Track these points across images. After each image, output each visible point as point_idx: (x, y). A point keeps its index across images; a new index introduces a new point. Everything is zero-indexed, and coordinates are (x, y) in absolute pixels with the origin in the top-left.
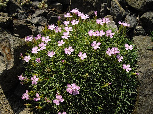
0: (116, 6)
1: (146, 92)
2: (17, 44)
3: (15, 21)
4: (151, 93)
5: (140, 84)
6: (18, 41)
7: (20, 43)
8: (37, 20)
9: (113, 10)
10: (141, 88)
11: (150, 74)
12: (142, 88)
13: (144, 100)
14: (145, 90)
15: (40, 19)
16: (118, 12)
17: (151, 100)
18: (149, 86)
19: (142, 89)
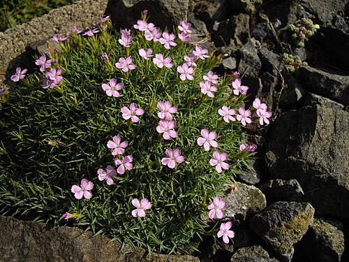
0: (291, 213)
1: (30, 239)
2: (172, 7)
3: (244, 18)
4: (26, 252)
5: (48, 228)
6: (179, 9)
7: (175, 13)
8: (248, 53)
9: (278, 208)
10: (40, 226)
11: (69, 258)
12: (41, 231)
13: (14, 234)
14: (36, 238)
15: (251, 58)
16: (273, 221)
17: (11, 249)
18: (43, 252)
19: (37, 230)
